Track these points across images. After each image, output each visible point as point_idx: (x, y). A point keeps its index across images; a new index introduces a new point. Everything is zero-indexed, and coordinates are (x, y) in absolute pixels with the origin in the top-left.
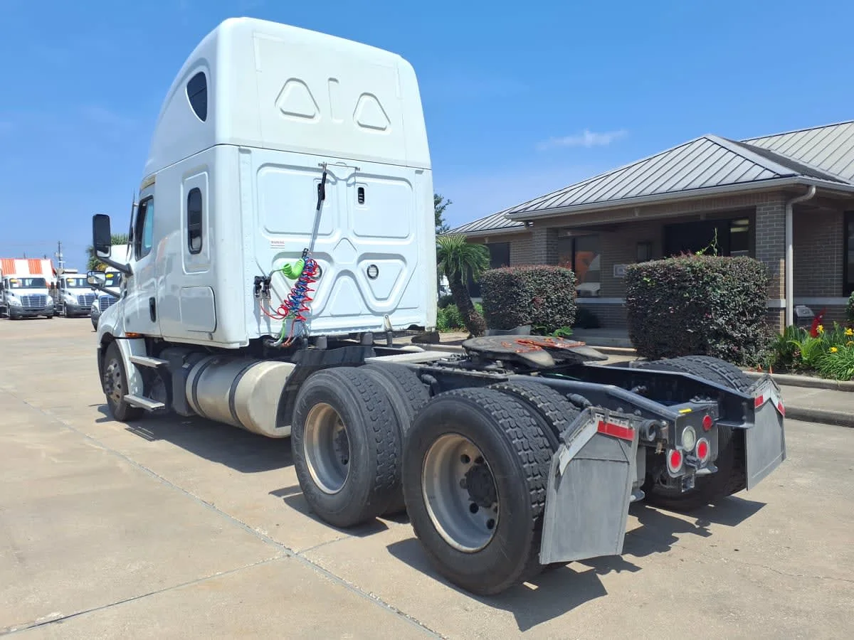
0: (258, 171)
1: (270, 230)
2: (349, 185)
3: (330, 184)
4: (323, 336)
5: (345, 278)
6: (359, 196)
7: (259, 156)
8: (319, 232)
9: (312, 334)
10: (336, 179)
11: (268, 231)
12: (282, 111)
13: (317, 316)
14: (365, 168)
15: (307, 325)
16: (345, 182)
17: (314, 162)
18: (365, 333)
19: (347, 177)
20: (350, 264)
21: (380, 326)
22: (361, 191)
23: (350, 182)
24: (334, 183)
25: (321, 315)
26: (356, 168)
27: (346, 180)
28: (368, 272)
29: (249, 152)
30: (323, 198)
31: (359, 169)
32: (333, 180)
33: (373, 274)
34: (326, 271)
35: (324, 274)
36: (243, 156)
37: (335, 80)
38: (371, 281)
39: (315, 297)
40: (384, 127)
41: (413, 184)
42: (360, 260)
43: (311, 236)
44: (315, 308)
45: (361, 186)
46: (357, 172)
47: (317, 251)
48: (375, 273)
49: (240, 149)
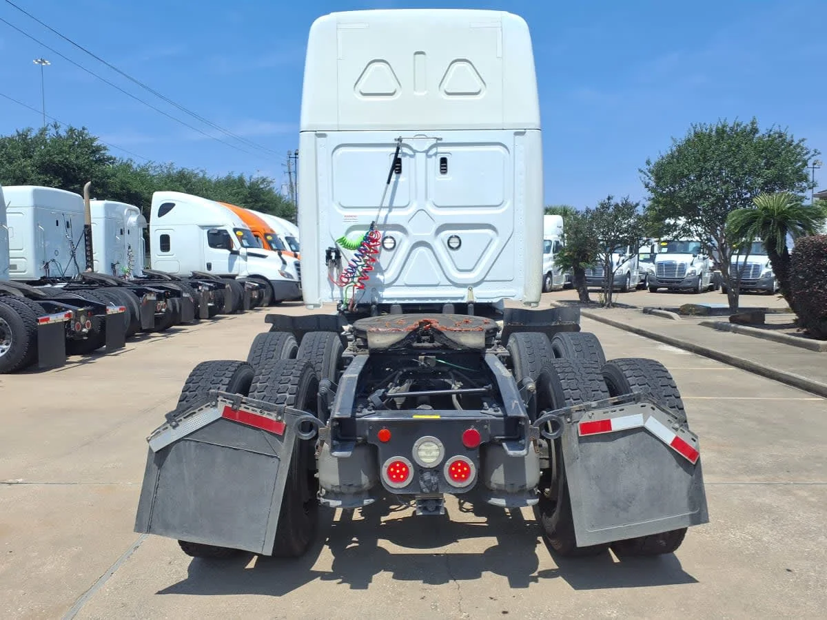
0: (333, 151)
1: (345, 205)
2: (429, 157)
3: (408, 157)
4: (396, 304)
5: (422, 249)
6: (441, 166)
7: (334, 138)
8: (394, 205)
9: (384, 302)
10: (415, 152)
11: (342, 206)
12: (362, 93)
13: (390, 285)
14: (447, 137)
15: (380, 293)
16: (425, 154)
17: (391, 137)
18: (444, 304)
19: (426, 148)
20: (427, 235)
21: (462, 298)
22: (444, 161)
23: (431, 153)
24: (411, 156)
25: (395, 284)
26: (438, 139)
27: (427, 152)
28: (448, 243)
29: (325, 136)
30: (399, 172)
31: (441, 139)
32: (411, 153)
33: (454, 245)
34: (400, 242)
35: (399, 245)
36: (320, 140)
37: (422, 53)
38: (452, 252)
39: (388, 267)
40: (477, 91)
41: (510, 146)
42: (439, 231)
43: (388, 209)
44: (386, 278)
45: (443, 156)
46: (439, 142)
47: (391, 223)
48: (458, 244)
49: (316, 134)
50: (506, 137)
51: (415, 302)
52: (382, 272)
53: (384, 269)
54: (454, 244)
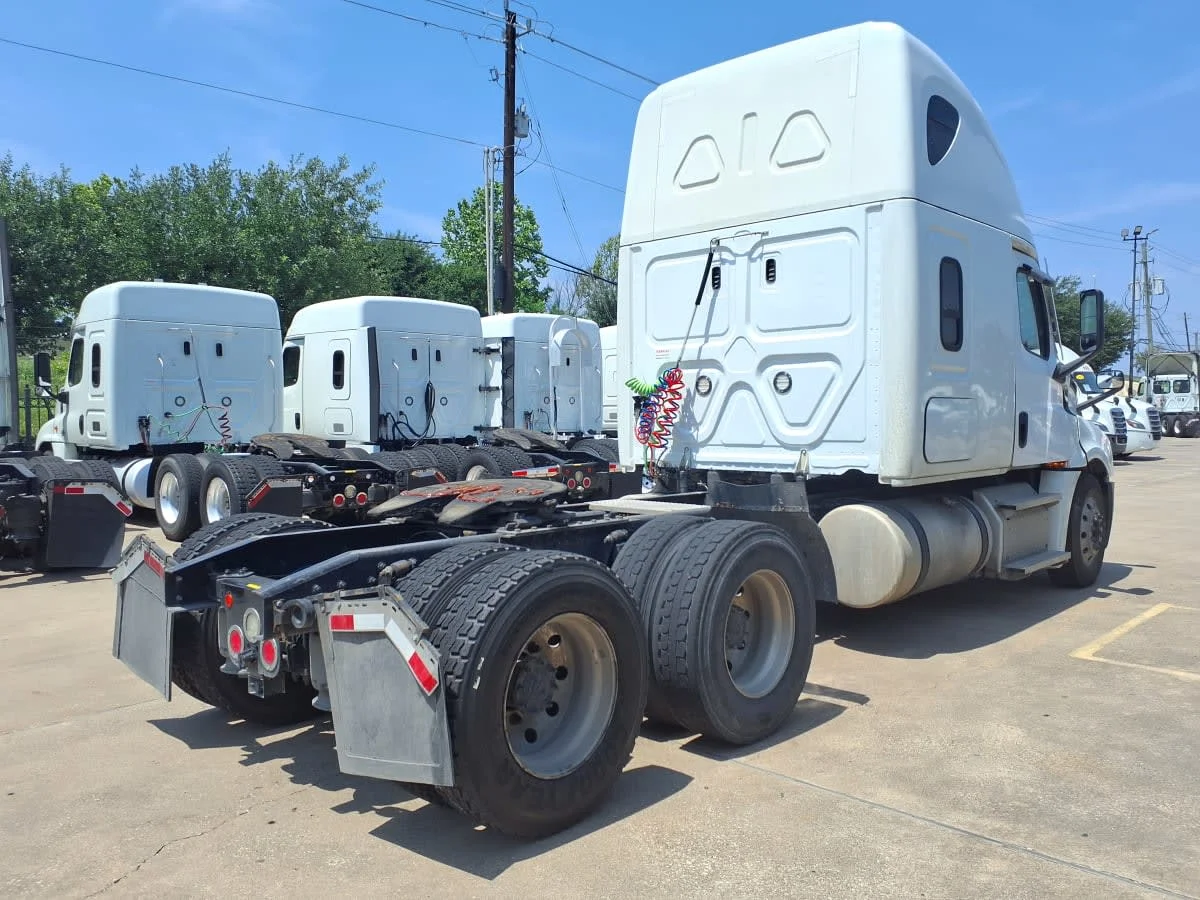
0: (648, 268)
1: (657, 337)
2: (752, 260)
3: (727, 264)
4: (712, 470)
5: (741, 394)
8: (710, 333)
9: (699, 467)
10: (736, 255)
11: (657, 340)
12: (681, 185)
13: (705, 443)
14: (776, 229)
15: (693, 454)
16: (747, 257)
17: (704, 242)
18: (770, 473)
19: (749, 249)
20: (747, 373)
21: (794, 466)
22: (771, 264)
23: (755, 255)
24: (733, 263)
25: (710, 443)
26: (763, 234)
27: (749, 254)
28: (775, 383)
29: (639, 249)
30: (716, 285)
31: (767, 233)
32: (731, 258)
33: (783, 386)
34: (718, 383)
35: (716, 387)
36: (635, 255)
37: (754, 114)
38: (781, 397)
39: (703, 418)
40: (818, 154)
41: (860, 232)
42: (763, 366)
43: (703, 339)
44: (701, 434)
45: (769, 257)
46: (764, 238)
47: (705, 358)
48: (787, 385)
49: (632, 249)
50: (854, 218)
51: (733, 468)
52: (697, 426)
53: (698, 421)
54: (783, 384)
